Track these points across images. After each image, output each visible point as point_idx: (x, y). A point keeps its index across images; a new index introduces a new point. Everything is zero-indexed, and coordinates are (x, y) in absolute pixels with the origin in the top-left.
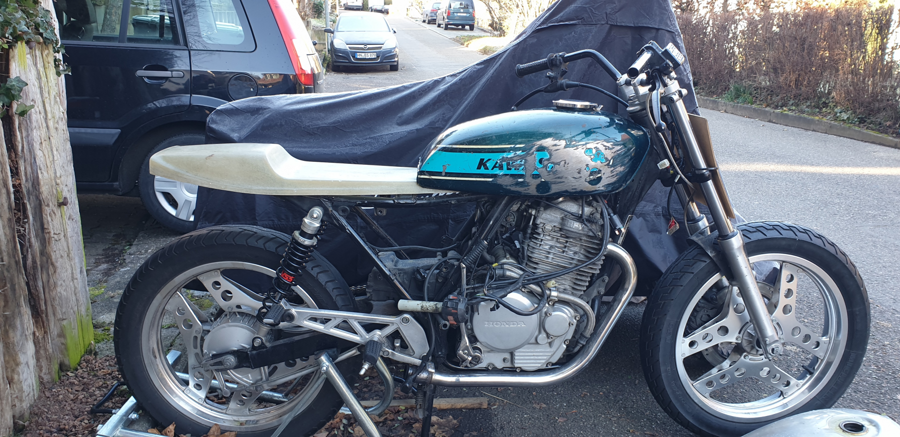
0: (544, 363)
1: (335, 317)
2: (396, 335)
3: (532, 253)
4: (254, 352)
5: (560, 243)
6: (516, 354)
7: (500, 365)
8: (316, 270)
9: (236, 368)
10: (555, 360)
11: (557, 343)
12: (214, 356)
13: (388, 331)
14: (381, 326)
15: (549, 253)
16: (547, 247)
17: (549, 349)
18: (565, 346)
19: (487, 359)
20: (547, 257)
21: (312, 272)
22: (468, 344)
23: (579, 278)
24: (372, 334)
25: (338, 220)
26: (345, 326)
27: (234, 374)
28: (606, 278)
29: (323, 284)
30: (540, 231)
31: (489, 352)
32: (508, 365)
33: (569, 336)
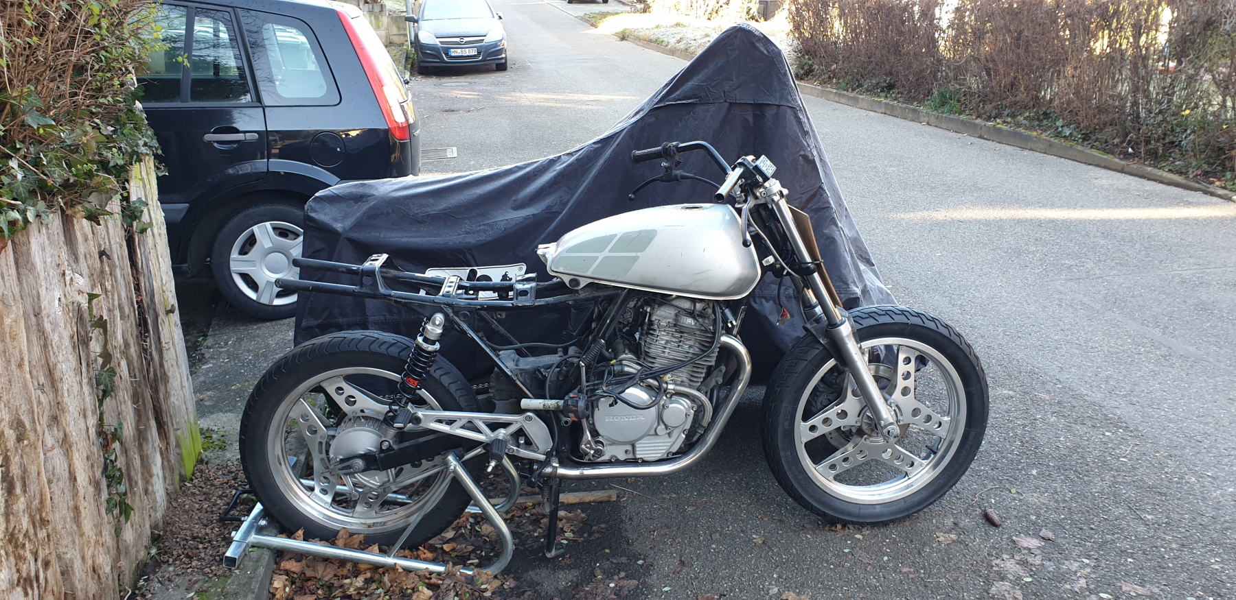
0: (664, 454)
1: (460, 419)
2: (520, 432)
3: (649, 348)
4: (382, 455)
5: (675, 337)
6: (637, 446)
7: (622, 457)
8: (439, 372)
9: (365, 470)
10: (674, 449)
11: (675, 433)
12: (342, 461)
13: (512, 429)
14: (505, 425)
15: (665, 348)
16: (663, 342)
17: (668, 440)
18: (684, 436)
19: (609, 452)
20: (664, 352)
21: (435, 375)
22: (590, 438)
23: (695, 370)
24: (496, 432)
25: (459, 325)
26: (471, 426)
27: (362, 478)
28: (723, 368)
29: (446, 385)
30: (655, 327)
31: (611, 445)
32: (630, 456)
33: (688, 426)
